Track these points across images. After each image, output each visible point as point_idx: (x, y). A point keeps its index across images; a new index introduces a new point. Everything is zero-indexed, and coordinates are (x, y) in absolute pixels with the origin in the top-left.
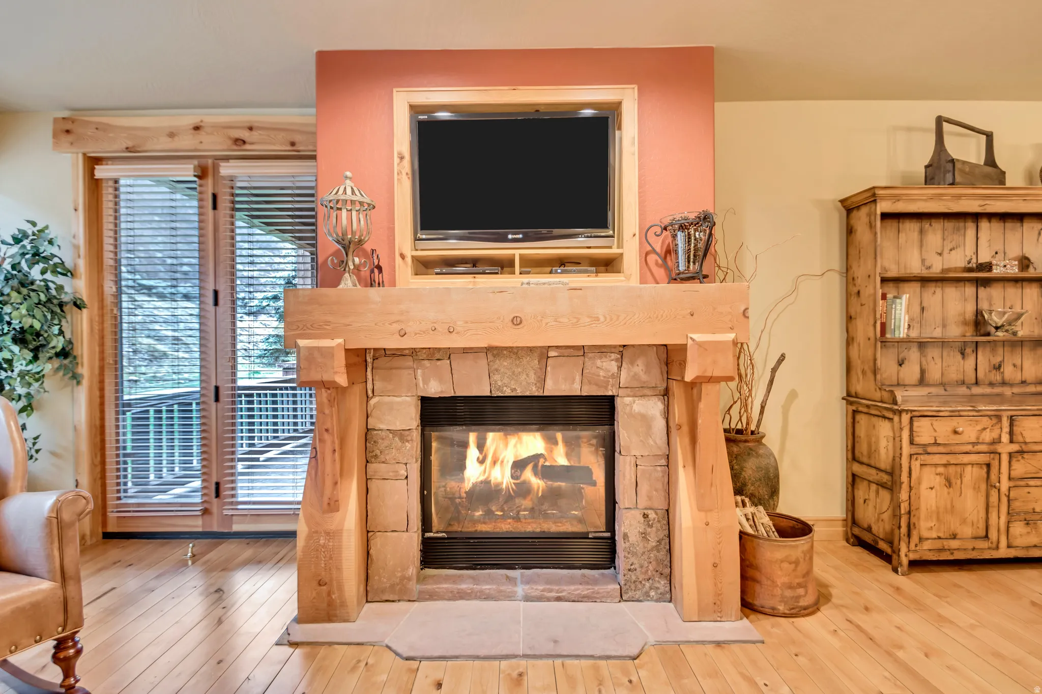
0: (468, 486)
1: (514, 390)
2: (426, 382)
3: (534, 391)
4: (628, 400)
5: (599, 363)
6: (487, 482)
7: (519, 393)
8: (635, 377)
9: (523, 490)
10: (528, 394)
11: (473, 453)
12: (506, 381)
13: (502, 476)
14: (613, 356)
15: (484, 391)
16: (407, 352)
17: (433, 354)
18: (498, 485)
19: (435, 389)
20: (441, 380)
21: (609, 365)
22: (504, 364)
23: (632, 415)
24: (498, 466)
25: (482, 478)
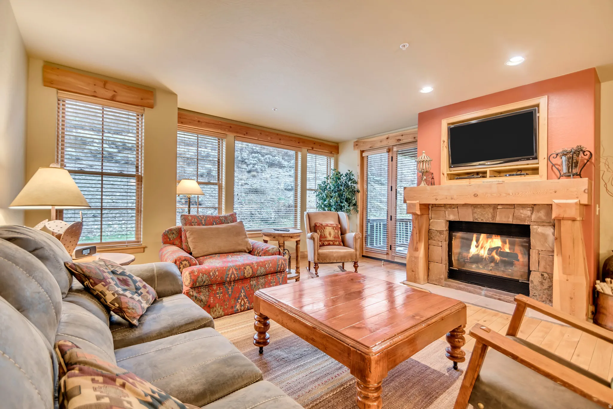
0: (470, 255)
1: (483, 220)
2: (449, 216)
3: (490, 221)
4: (535, 227)
5: (521, 211)
6: (478, 255)
7: (484, 221)
8: (539, 218)
9: (492, 260)
10: (488, 222)
11: (474, 243)
12: (479, 216)
13: (484, 253)
14: (529, 209)
15: (471, 219)
16: (442, 205)
17: (451, 206)
18: (482, 256)
19: (452, 218)
20: (454, 215)
21: (527, 212)
22: (478, 210)
23: (537, 233)
24: (483, 249)
25: (476, 253)
